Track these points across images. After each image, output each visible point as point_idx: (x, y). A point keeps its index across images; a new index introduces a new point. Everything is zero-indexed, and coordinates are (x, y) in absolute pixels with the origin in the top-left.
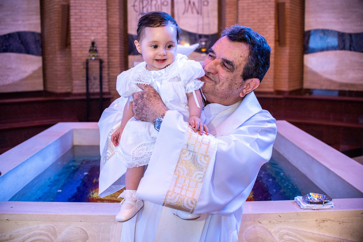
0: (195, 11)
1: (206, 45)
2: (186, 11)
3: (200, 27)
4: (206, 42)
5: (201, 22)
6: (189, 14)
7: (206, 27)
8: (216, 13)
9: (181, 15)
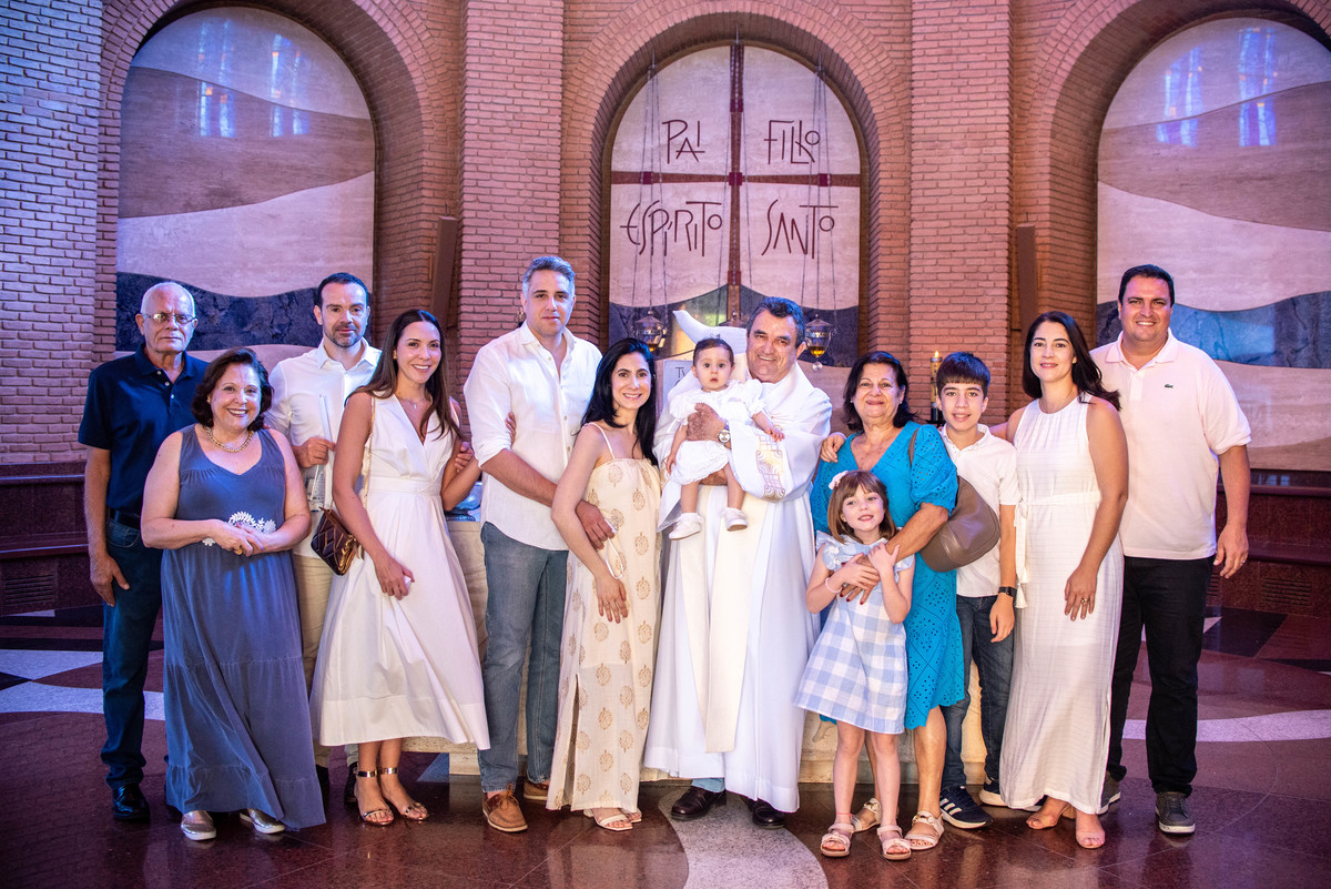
0: (795, 244)
1: (824, 339)
2: (771, 244)
3: (811, 289)
4: (825, 330)
5: (811, 276)
6: (780, 253)
7: (826, 290)
8: (854, 252)
9: (756, 255)
